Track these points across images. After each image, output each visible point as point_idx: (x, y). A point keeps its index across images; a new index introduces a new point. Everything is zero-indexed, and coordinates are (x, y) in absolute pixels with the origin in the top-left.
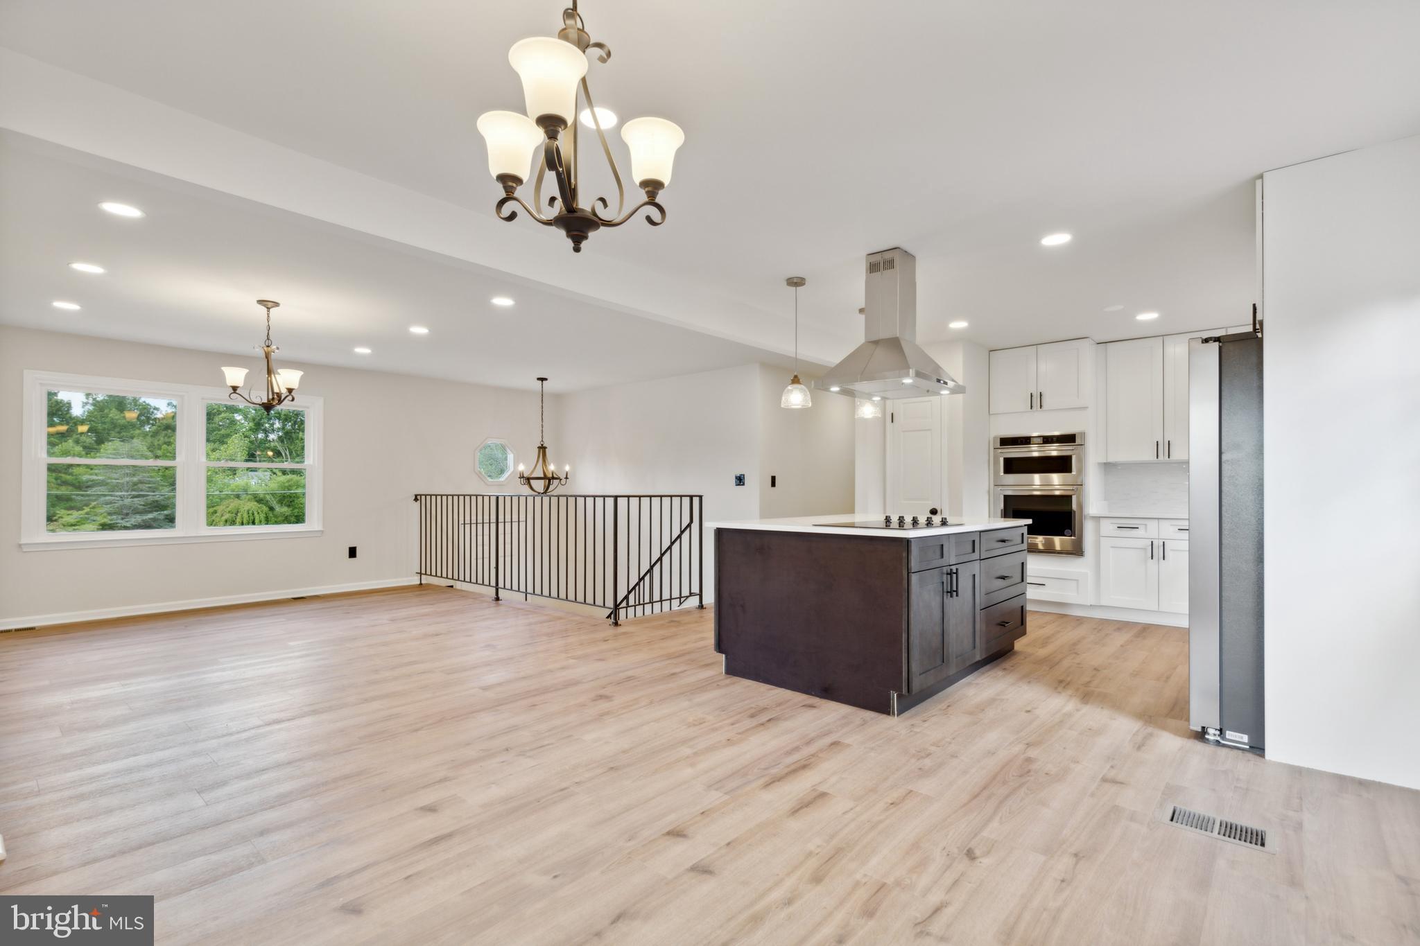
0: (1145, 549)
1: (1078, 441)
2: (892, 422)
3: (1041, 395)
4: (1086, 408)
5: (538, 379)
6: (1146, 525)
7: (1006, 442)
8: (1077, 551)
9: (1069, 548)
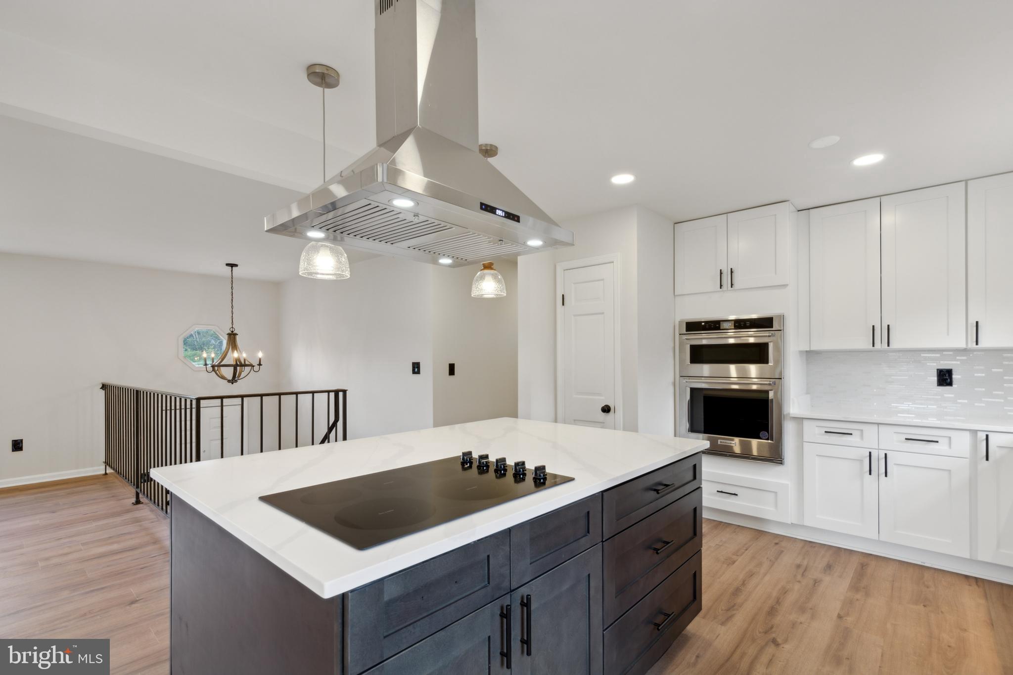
0: (861, 461)
1: (776, 325)
2: (563, 304)
3: (732, 272)
4: (785, 286)
5: (227, 265)
6: (862, 431)
7: (693, 327)
8: (775, 457)
9: (766, 454)
